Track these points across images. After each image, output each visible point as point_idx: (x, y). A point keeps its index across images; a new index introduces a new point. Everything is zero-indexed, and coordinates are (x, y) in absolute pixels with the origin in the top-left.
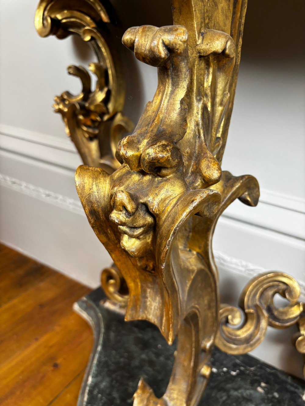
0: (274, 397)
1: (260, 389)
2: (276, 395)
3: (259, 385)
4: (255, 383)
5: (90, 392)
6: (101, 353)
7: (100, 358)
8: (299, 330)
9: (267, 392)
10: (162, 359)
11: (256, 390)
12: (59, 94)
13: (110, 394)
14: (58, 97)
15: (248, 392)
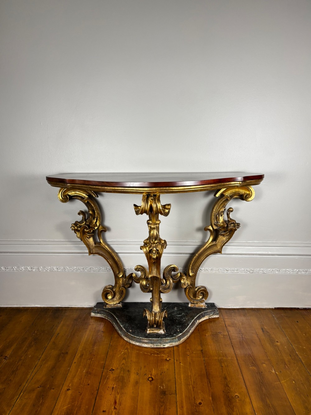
0: (180, 309)
1: (175, 309)
2: (181, 308)
3: (175, 308)
4: (173, 308)
5: (124, 328)
6: (118, 320)
7: (119, 321)
8: (181, 282)
9: (178, 309)
10: (140, 313)
11: (174, 309)
12: (74, 222)
13: (131, 326)
14: (74, 224)
15: (172, 311)
